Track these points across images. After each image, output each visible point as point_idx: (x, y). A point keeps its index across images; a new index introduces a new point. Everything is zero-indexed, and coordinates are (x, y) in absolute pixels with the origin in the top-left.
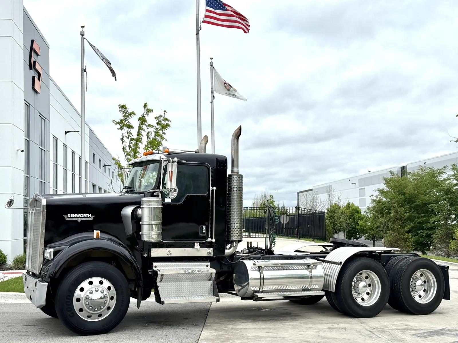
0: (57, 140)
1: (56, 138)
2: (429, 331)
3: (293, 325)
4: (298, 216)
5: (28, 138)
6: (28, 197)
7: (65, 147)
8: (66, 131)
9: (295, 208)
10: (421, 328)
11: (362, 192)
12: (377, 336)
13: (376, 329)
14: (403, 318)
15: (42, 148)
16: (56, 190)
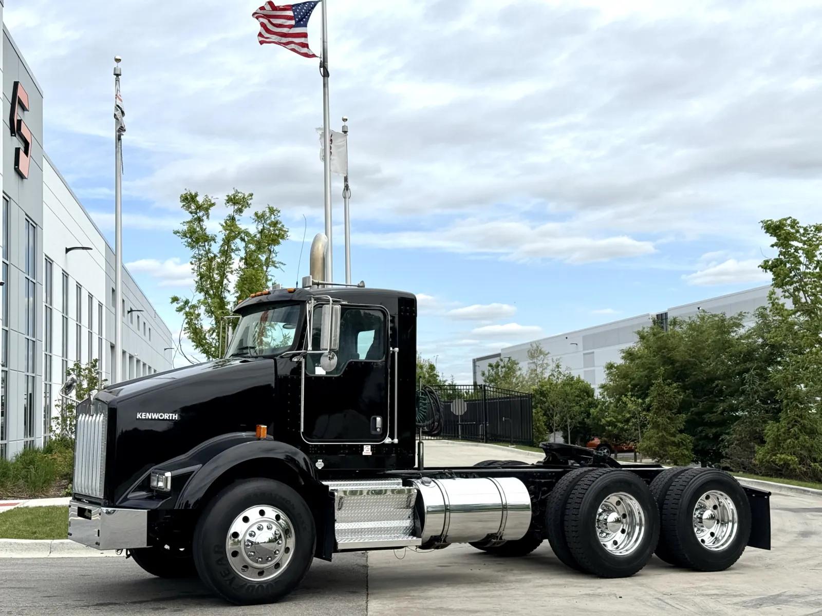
0: (51, 264)
1: (50, 261)
2: (758, 597)
4: (485, 402)
5: (7, 260)
6: (7, 367)
7: (65, 275)
8: (68, 248)
10: (743, 592)
11: (589, 358)
12: (673, 606)
13: (668, 595)
15: (31, 279)
16: (50, 354)
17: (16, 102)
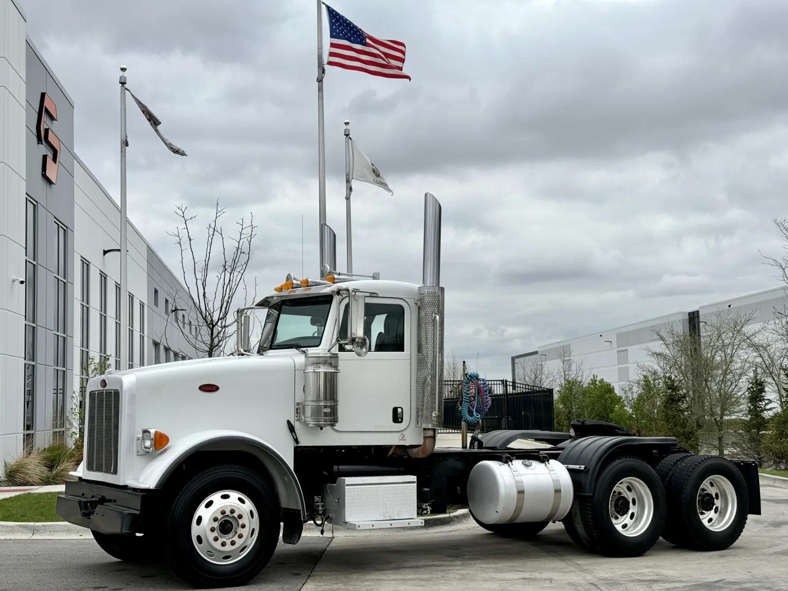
0: (88, 265)
1: (86, 262)
2: (694, 584)
4: (507, 397)
5: (34, 260)
6: (33, 361)
7: (104, 277)
8: (106, 250)
9: (501, 383)
10: (681, 578)
11: (623, 356)
13: (604, 580)
15: (60, 278)
16: (87, 350)
17: (43, 111)
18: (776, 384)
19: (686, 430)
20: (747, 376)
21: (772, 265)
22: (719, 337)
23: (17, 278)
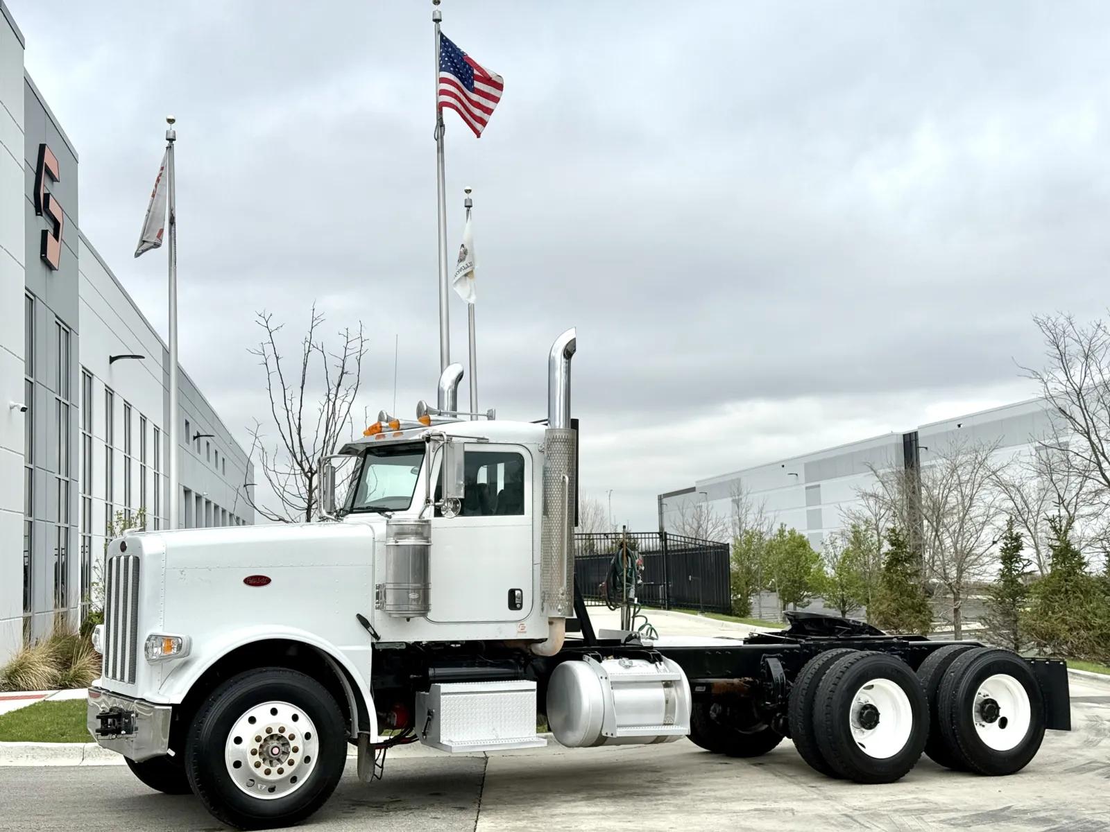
0: (90, 378)
1: (89, 375)
2: (974, 813)
3: (676, 806)
4: (666, 554)
5: (32, 377)
6: (31, 516)
7: (110, 393)
8: (113, 356)
9: (658, 536)
10: (956, 806)
11: (813, 494)
12: (863, 825)
13: (860, 810)
14: (918, 786)
15: (63, 400)
16: (90, 497)
17: (42, 171)
18: (1032, 536)
19: (915, 601)
20: (993, 524)
21: (1030, 378)
22: (953, 472)
23: (16, 404)
